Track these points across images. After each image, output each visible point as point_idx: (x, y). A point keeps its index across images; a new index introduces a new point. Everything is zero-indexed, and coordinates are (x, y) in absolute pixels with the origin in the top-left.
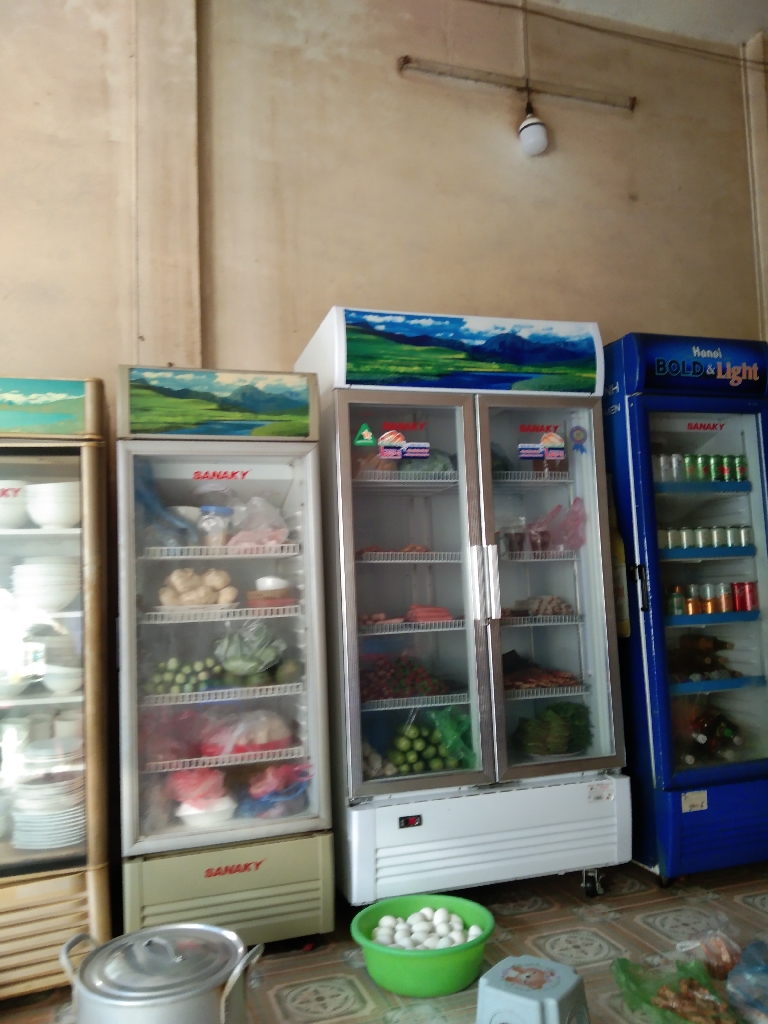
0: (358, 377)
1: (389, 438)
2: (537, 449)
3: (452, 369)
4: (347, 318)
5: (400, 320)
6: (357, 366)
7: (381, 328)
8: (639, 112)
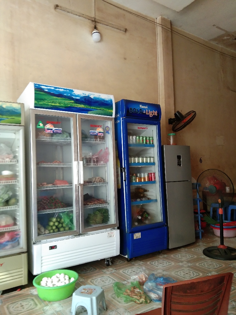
0: (38, 105)
1: (48, 126)
2: (96, 132)
3: (69, 105)
4: (35, 87)
5: (53, 88)
6: (38, 102)
7: (47, 90)
8: (127, 33)
